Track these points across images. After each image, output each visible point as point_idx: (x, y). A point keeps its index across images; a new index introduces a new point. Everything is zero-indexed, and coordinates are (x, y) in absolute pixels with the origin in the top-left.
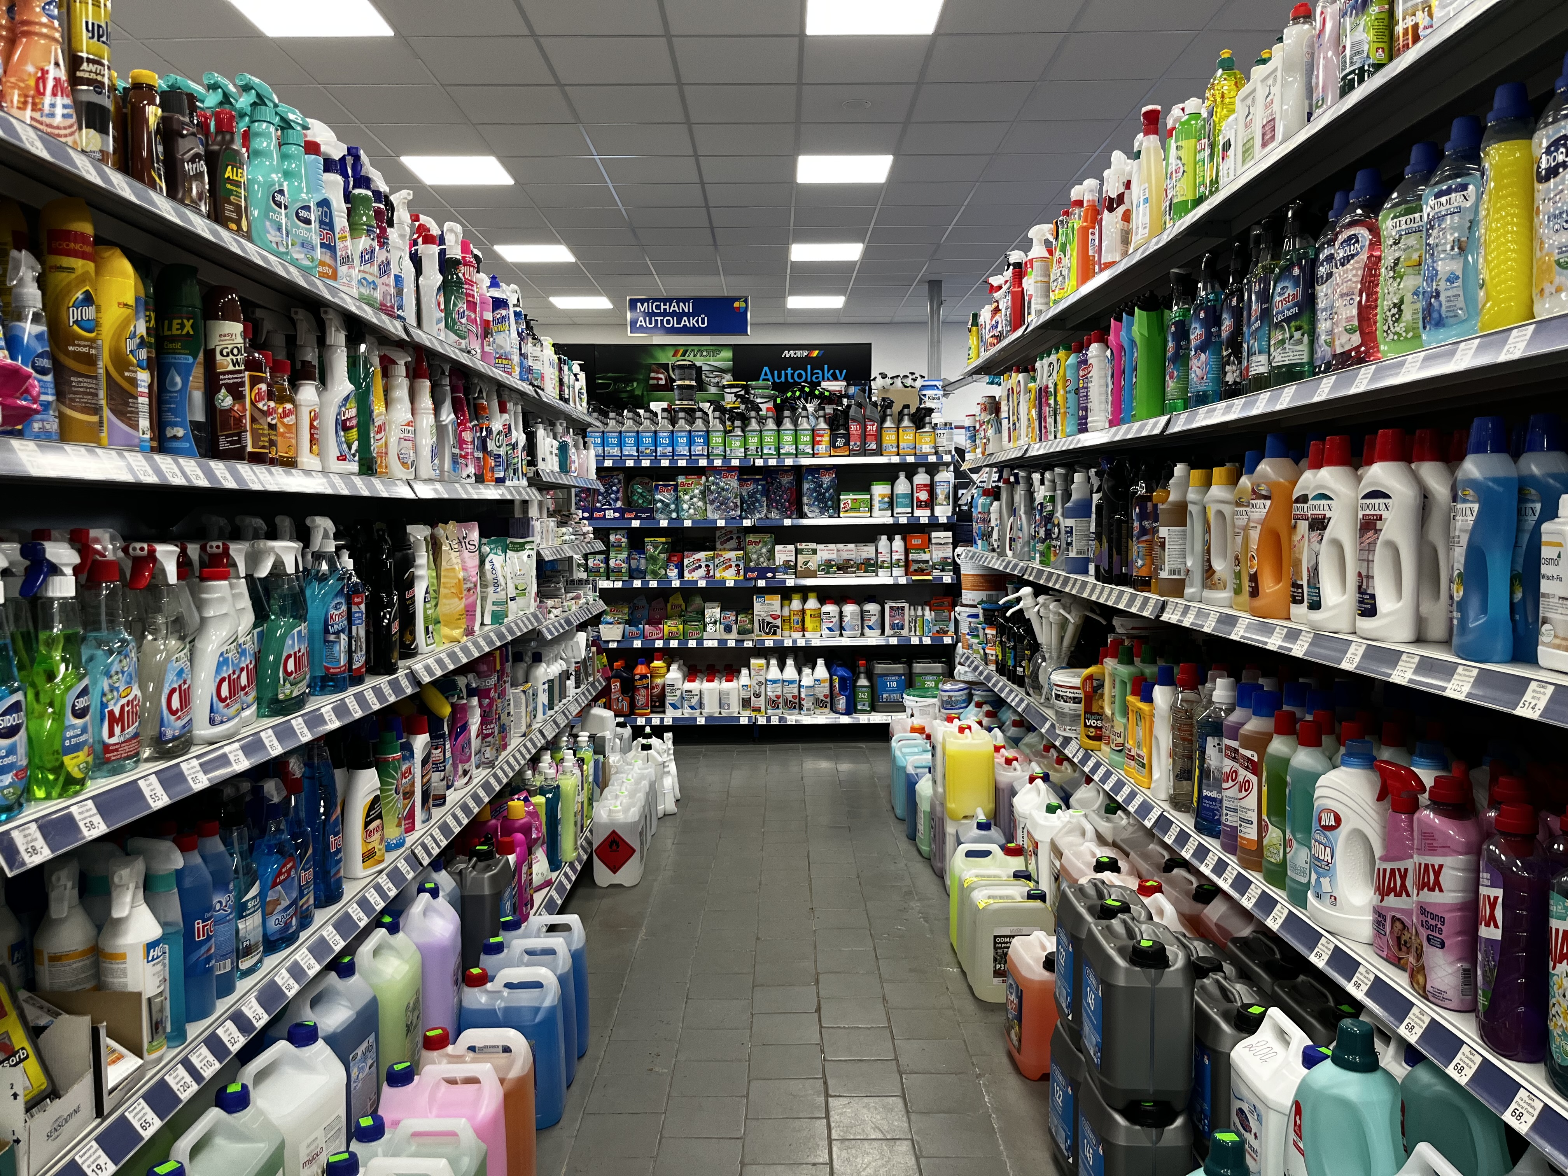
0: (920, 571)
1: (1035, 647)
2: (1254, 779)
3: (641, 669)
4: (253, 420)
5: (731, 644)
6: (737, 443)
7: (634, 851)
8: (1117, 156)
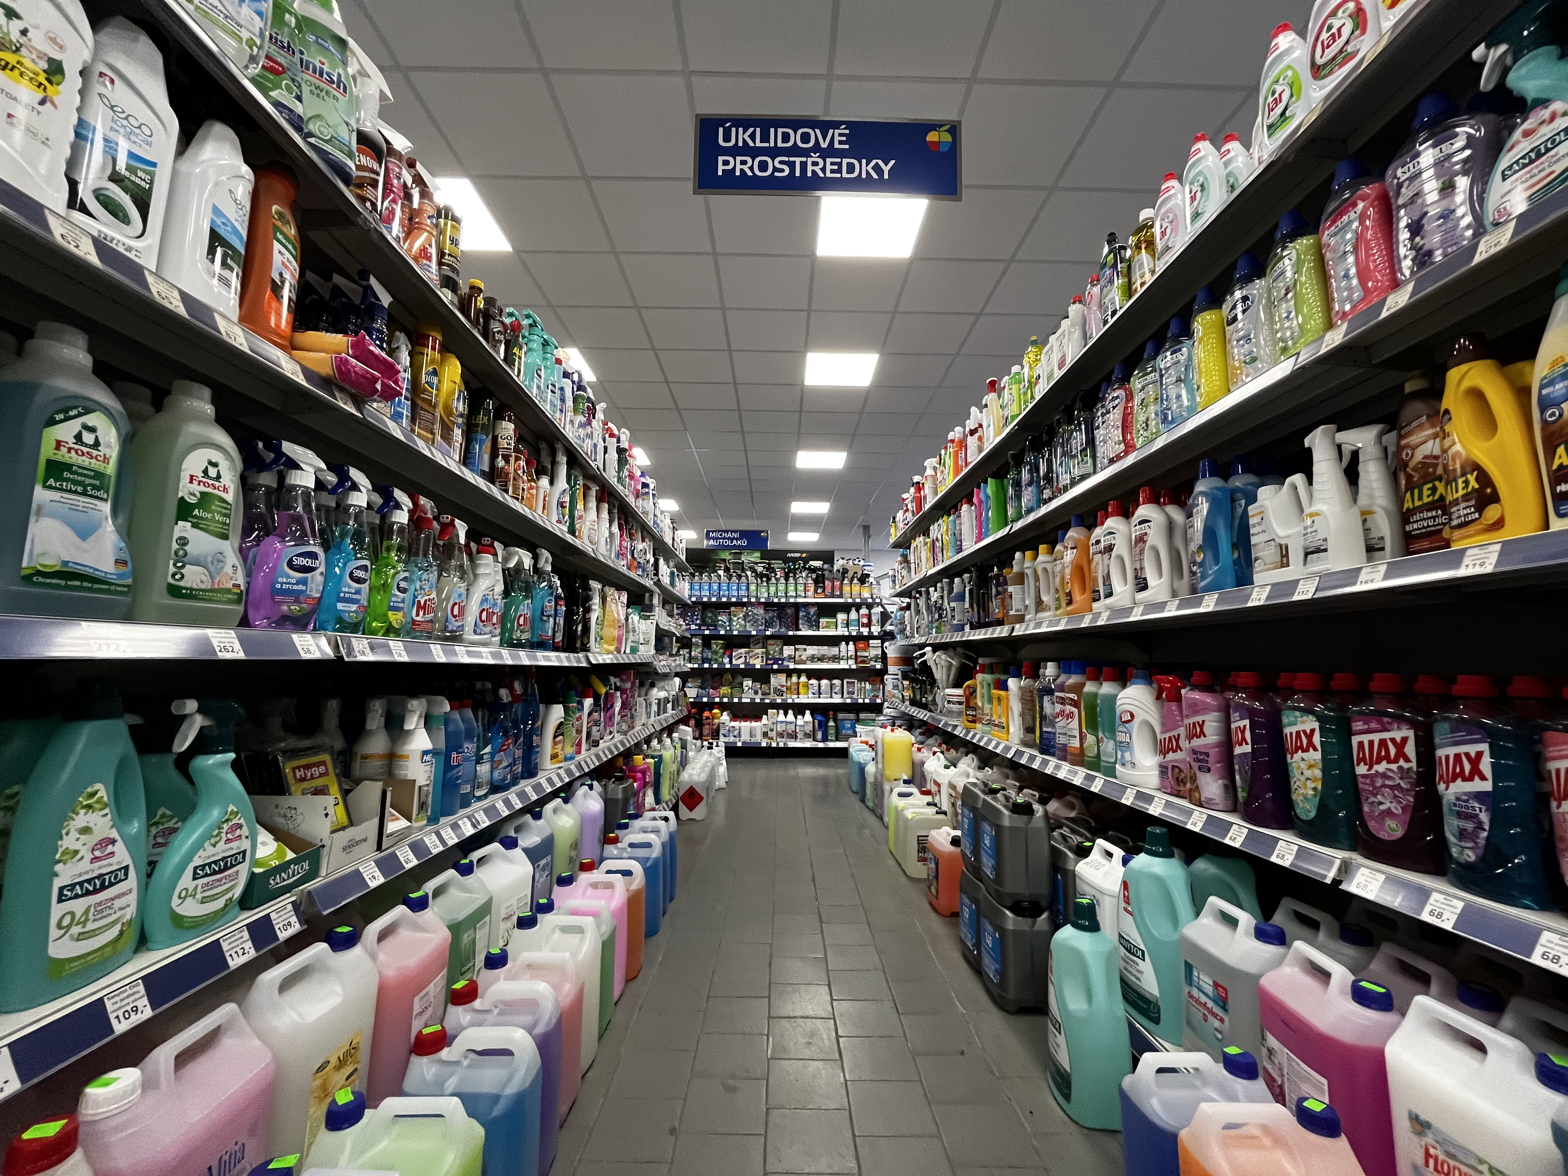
0: (863, 662)
1: (933, 682)
2: (1075, 710)
3: (706, 714)
4: (515, 479)
5: (758, 700)
6: (764, 590)
7: (702, 798)
8: (974, 409)
